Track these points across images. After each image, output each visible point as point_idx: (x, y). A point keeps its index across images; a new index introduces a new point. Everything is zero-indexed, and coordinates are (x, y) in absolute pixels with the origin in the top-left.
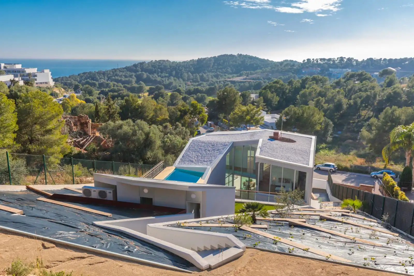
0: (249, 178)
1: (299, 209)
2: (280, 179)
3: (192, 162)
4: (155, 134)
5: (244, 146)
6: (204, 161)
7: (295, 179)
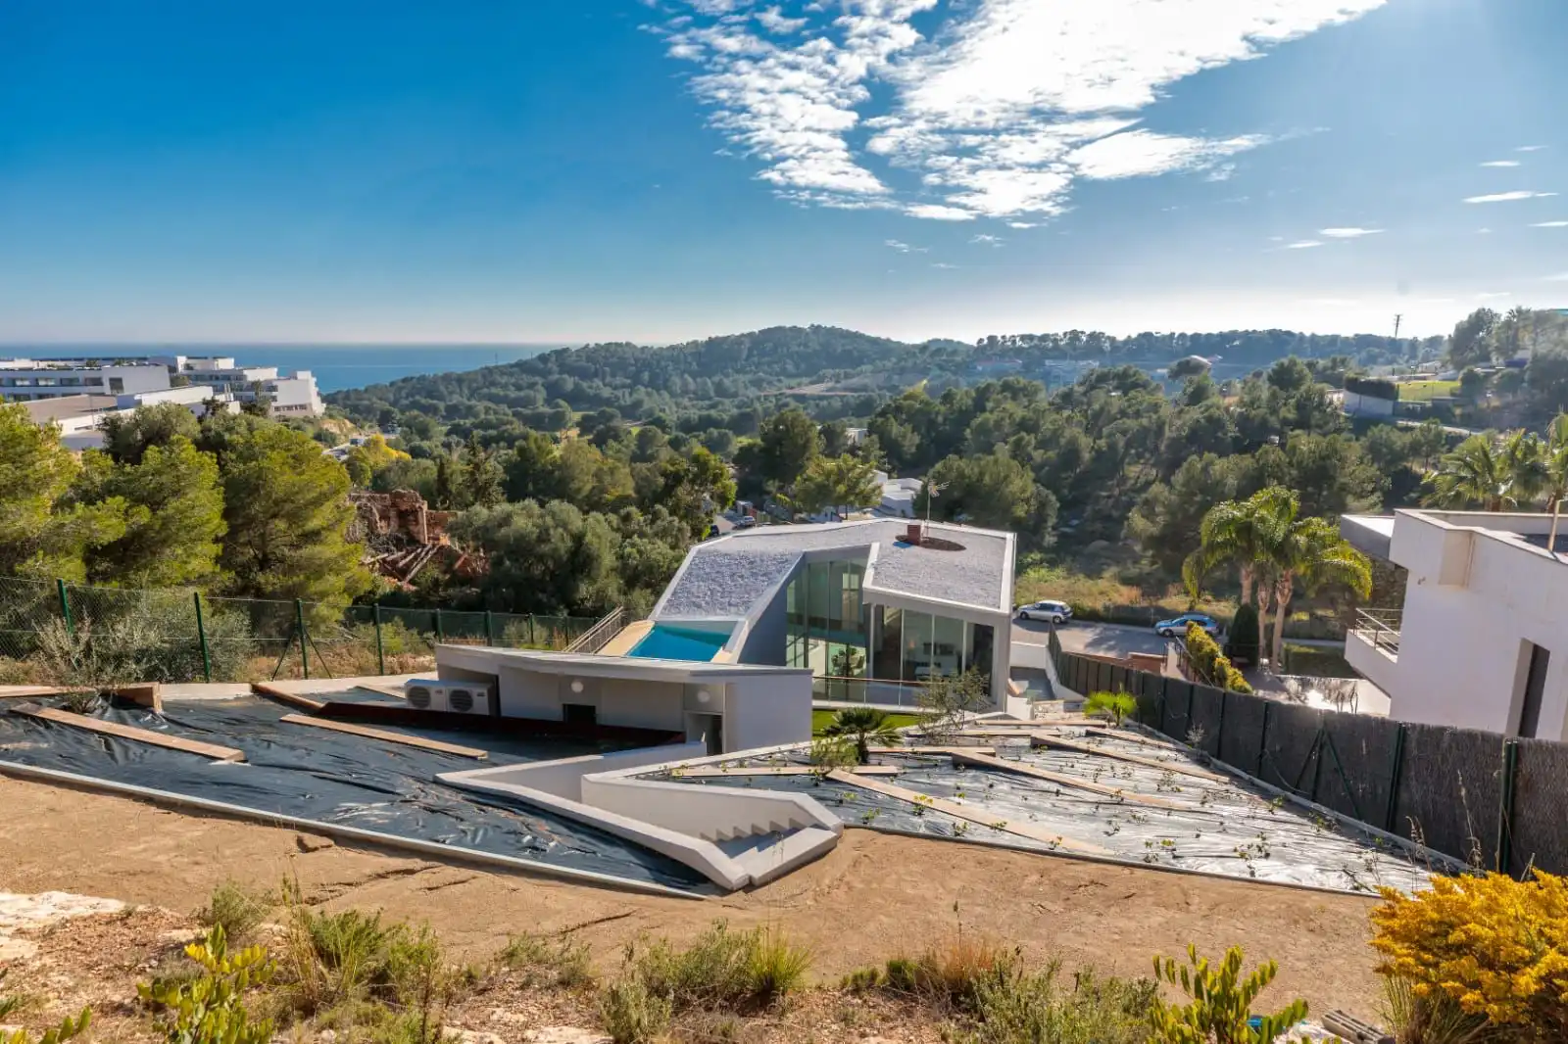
0: (848, 645)
1: (979, 722)
2: (927, 645)
3: (699, 606)
4: (599, 537)
5: (831, 563)
6: (730, 605)
7: (965, 645)
